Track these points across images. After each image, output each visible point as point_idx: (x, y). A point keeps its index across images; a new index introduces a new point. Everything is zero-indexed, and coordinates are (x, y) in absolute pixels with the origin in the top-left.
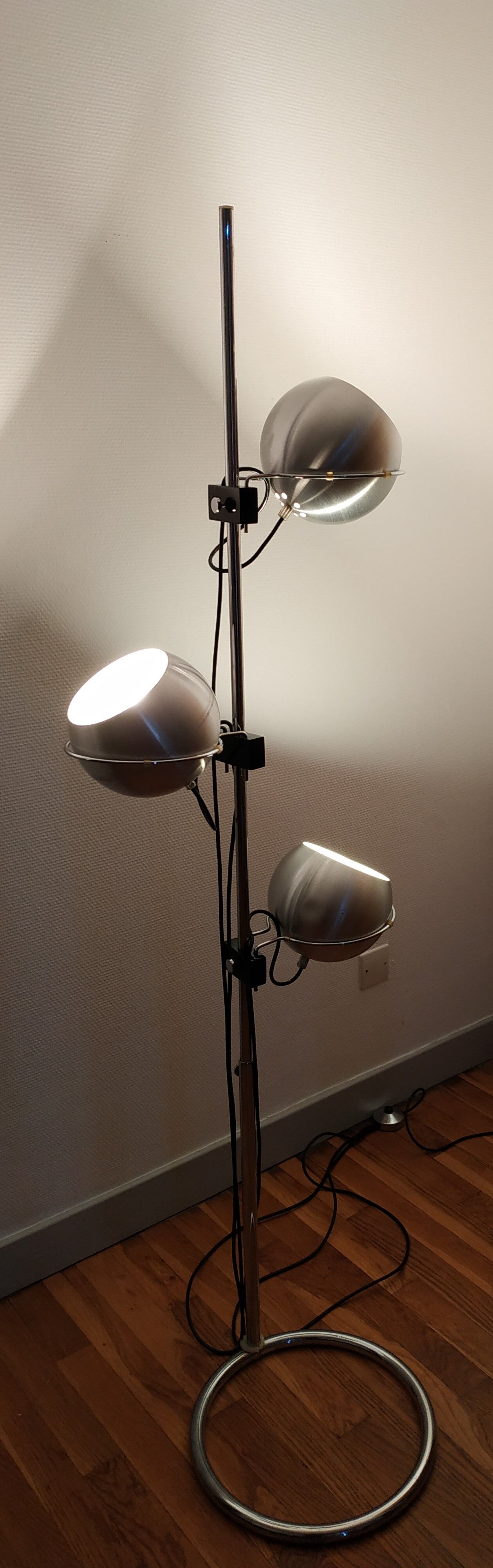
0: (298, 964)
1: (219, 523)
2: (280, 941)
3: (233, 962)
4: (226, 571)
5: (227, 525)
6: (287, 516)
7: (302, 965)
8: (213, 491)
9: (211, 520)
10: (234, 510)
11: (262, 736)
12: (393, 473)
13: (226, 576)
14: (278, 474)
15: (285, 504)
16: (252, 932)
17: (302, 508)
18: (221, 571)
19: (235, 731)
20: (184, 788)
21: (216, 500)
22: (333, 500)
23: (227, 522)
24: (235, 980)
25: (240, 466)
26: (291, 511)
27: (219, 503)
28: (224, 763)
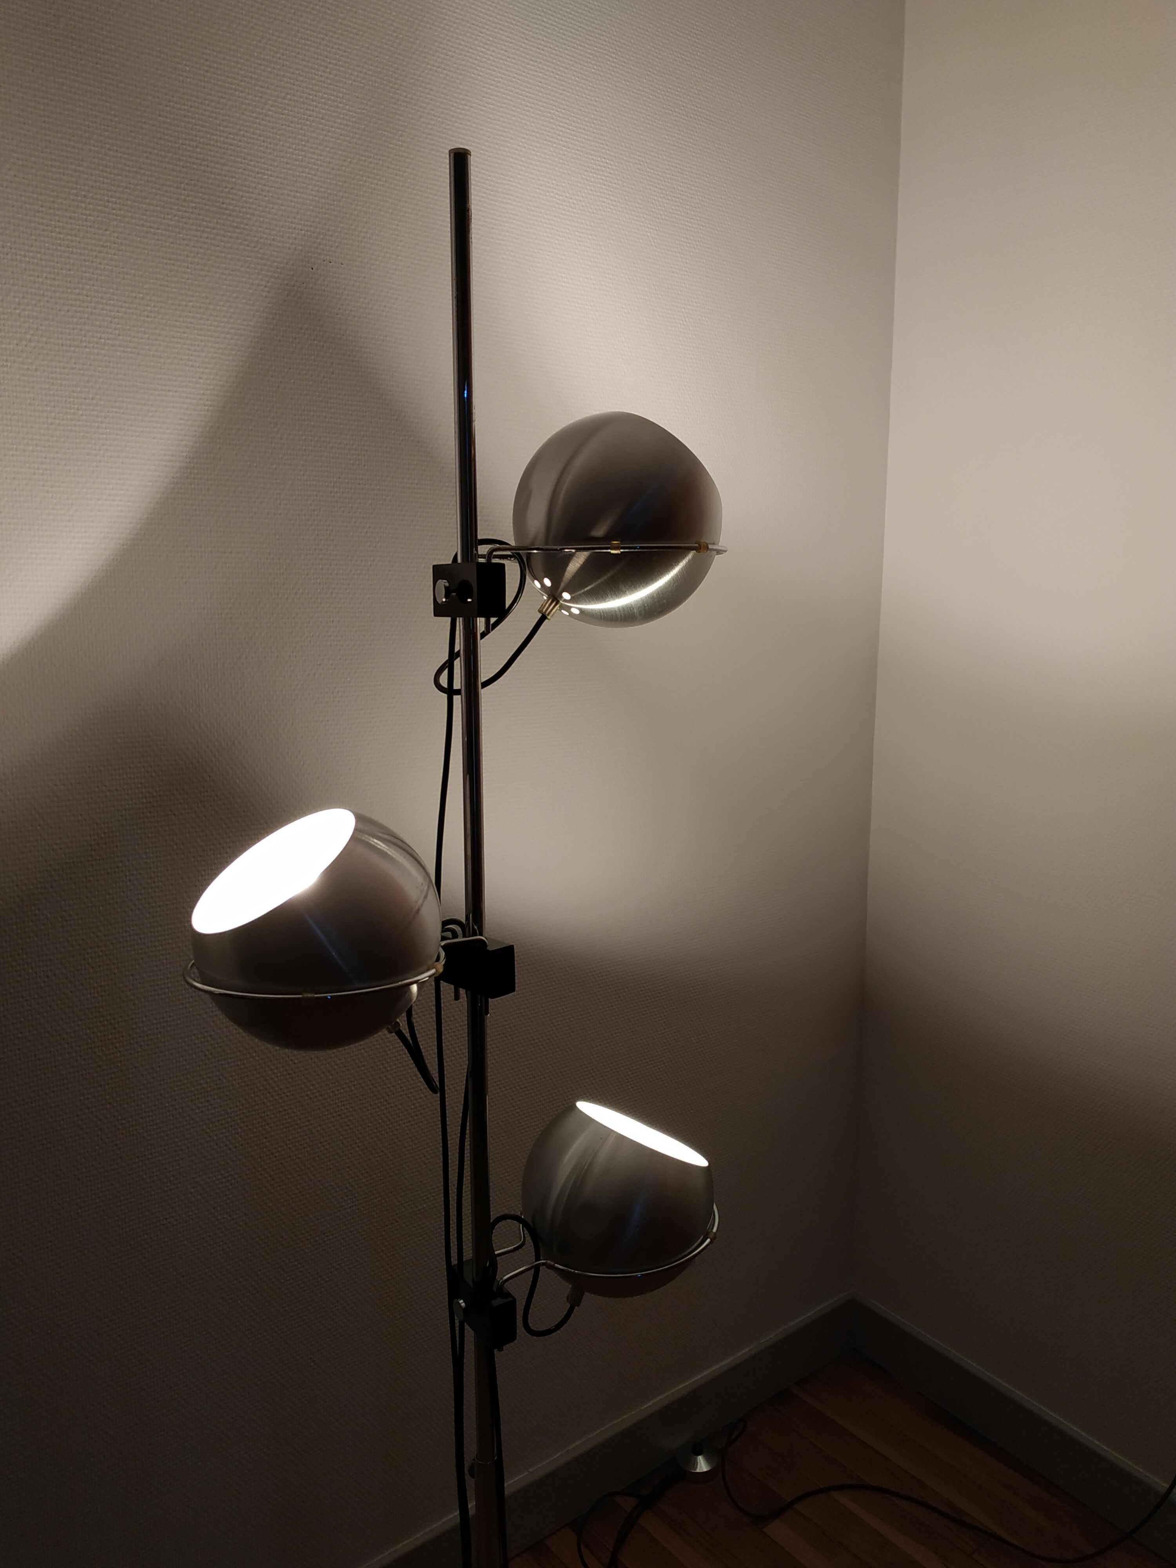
0: (568, 1297)
1: (449, 619)
2: (539, 1268)
3: (463, 1305)
4: (458, 692)
5: (460, 622)
6: (552, 613)
7: (575, 1301)
8: (439, 572)
9: (436, 618)
10: (469, 600)
11: (512, 944)
12: (710, 547)
13: (457, 699)
14: (536, 547)
15: (548, 595)
16: (494, 1252)
17: (573, 600)
18: (450, 692)
19: (469, 937)
20: (385, 1031)
21: (442, 583)
22: (621, 586)
23: (459, 617)
24: (469, 1333)
25: (479, 537)
26: (558, 606)
27: (446, 588)
28: (452, 986)
